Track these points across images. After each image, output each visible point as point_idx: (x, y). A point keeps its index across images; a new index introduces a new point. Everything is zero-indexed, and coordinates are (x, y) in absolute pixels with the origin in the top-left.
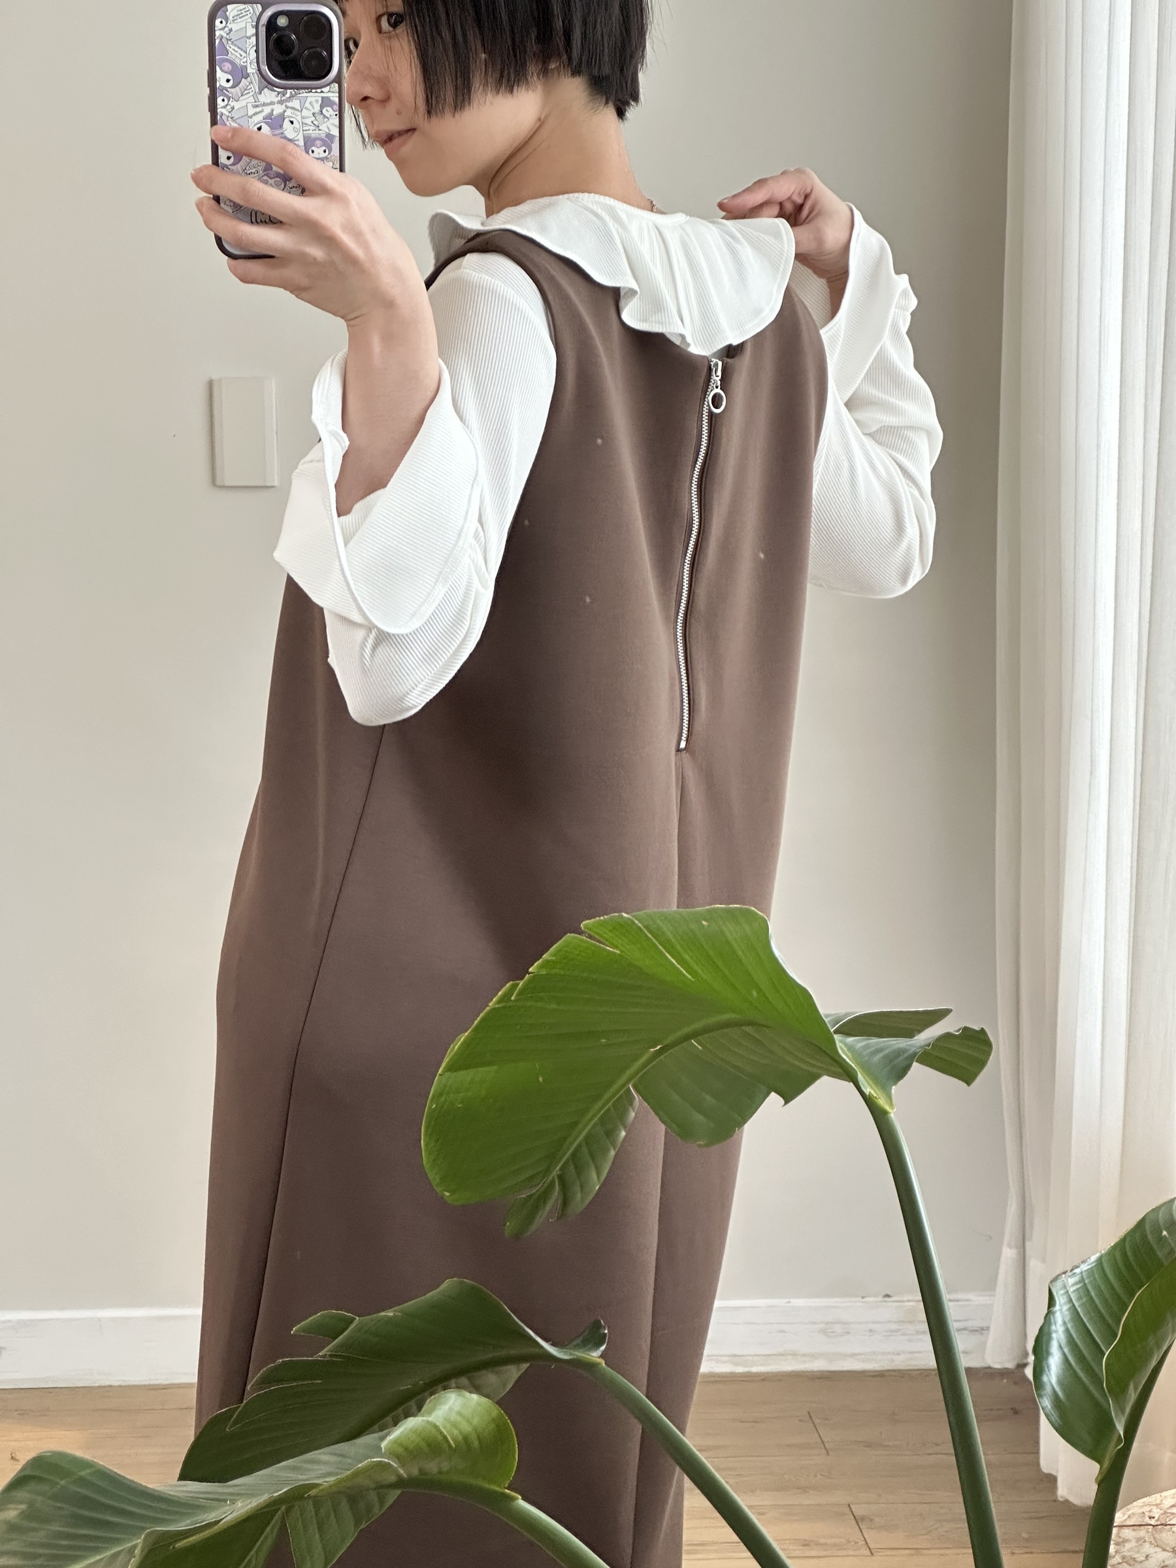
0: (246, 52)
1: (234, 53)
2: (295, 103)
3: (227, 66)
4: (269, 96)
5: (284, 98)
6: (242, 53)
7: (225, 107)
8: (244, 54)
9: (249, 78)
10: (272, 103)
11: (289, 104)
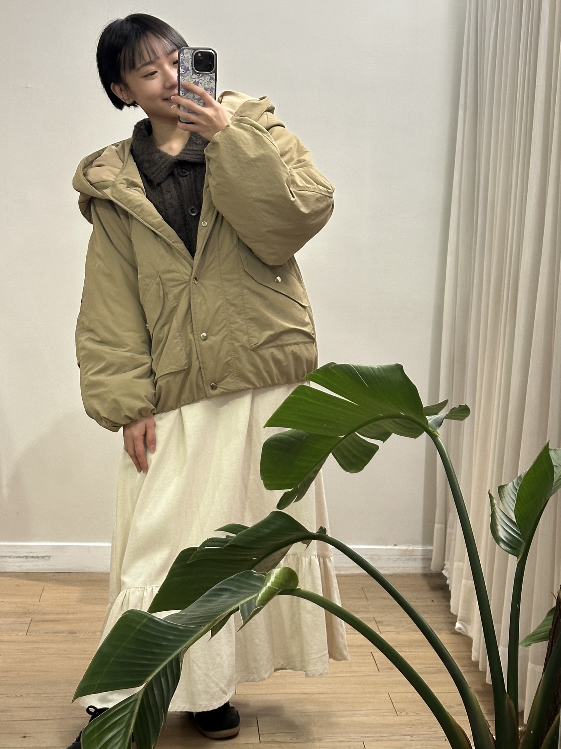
1: (185, 64)
2: (202, 78)
3: (183, 67)
4: (194, 76)
5: (199, 77)
6: (188, 64)
9: (189, 71)
10: (195, 78)
11: (201, 79)
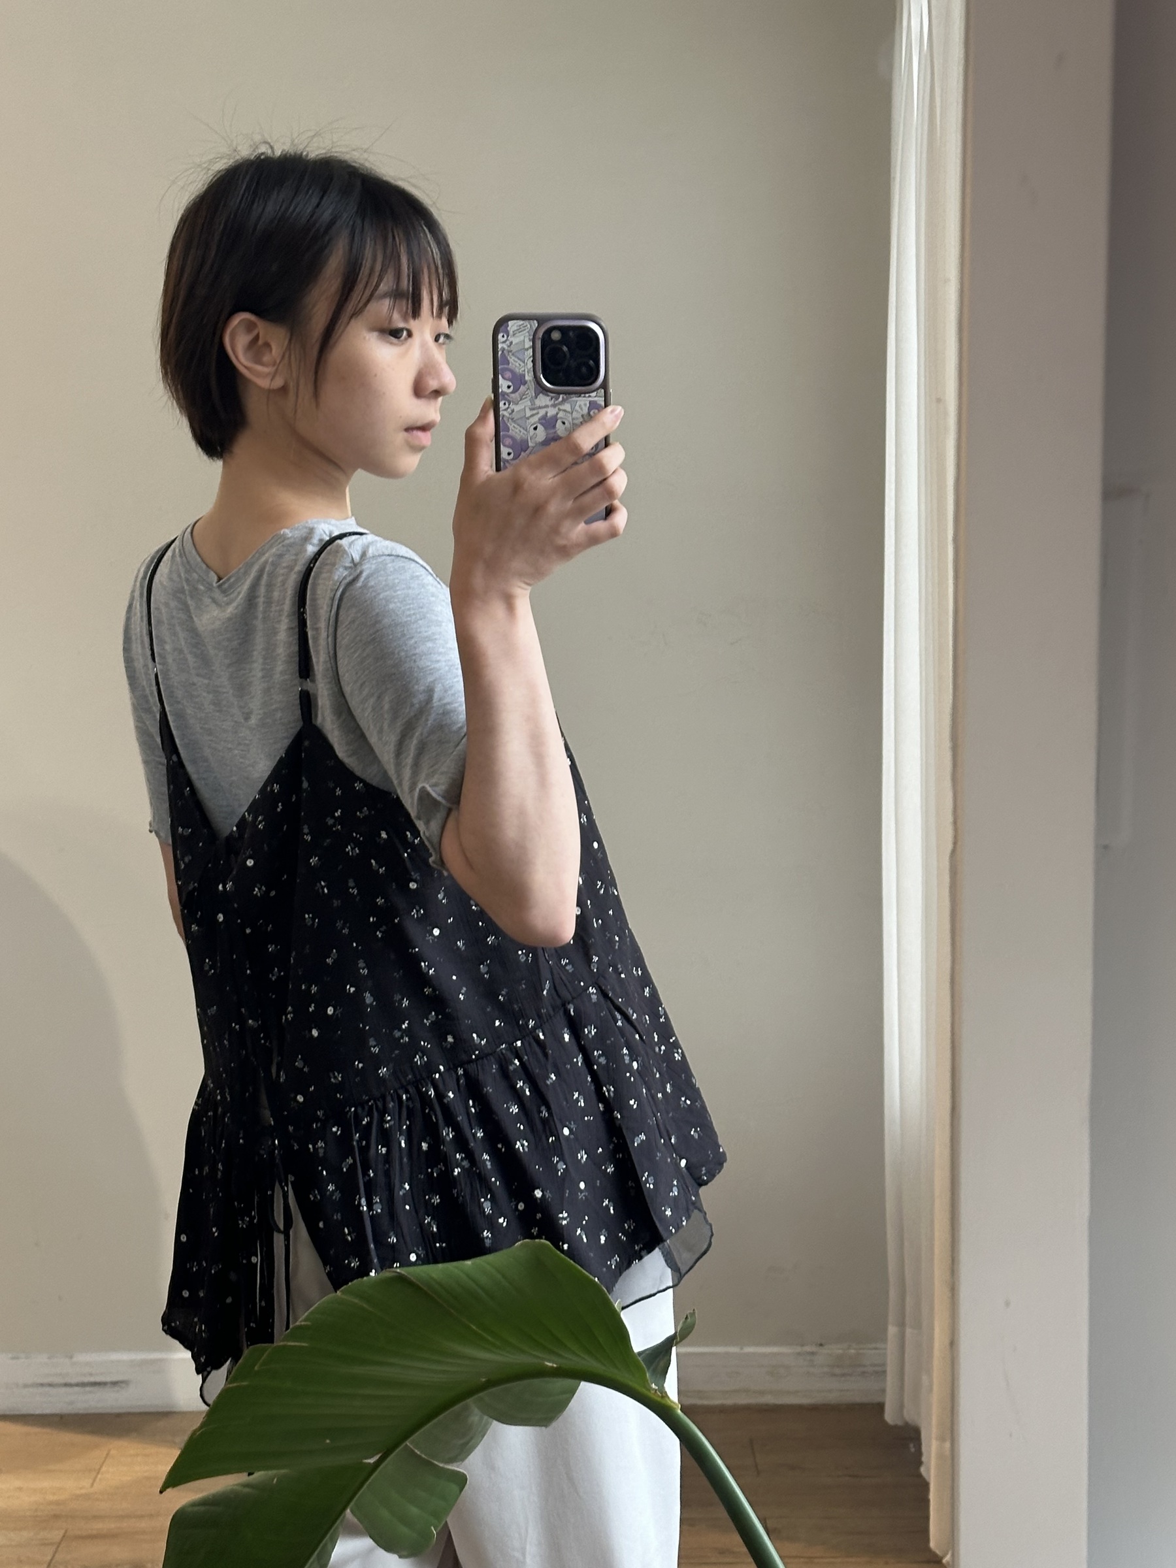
0: (524, 362)
1: (515, 364)
2: (567, 406)
3: (508, 375)
4: (543, 400)
5: (556, 402)
6: (521, 363)
7: (506, 410)
8: (522, 364)
9: (526, 386)
11: (561, 407)
